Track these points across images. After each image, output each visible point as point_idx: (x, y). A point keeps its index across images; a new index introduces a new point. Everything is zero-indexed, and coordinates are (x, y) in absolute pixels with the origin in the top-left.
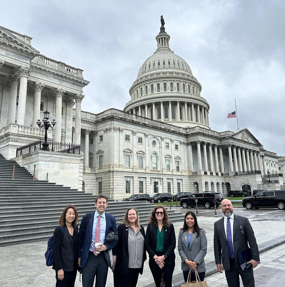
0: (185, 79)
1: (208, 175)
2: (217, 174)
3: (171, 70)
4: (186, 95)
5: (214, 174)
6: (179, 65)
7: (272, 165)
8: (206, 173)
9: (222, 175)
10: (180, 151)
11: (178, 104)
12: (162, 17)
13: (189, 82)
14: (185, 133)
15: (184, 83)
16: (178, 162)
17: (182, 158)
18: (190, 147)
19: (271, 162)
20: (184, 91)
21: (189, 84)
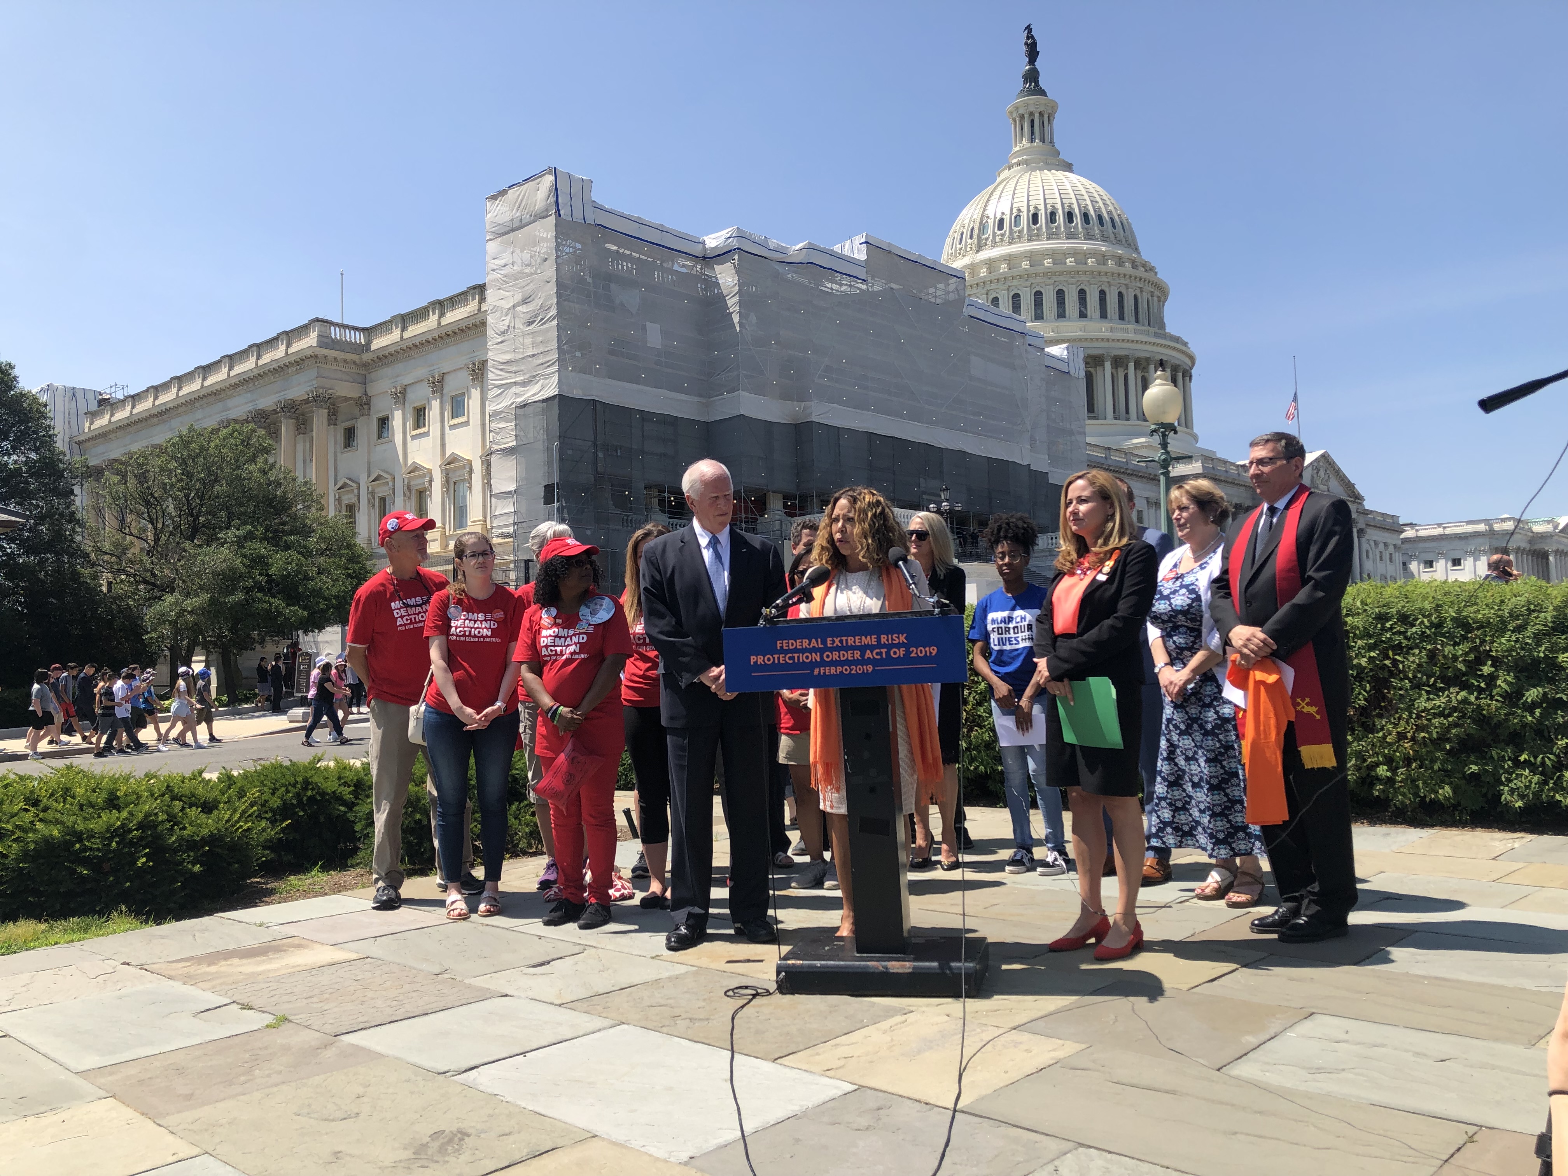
0: (1125, 276)
6: (1102, 223)
7: (1381, 559)
13: (1139, 285)
15: (1122, 289)
19: (1381, 546)
20: (1122, 317)
21: (1137, 292)
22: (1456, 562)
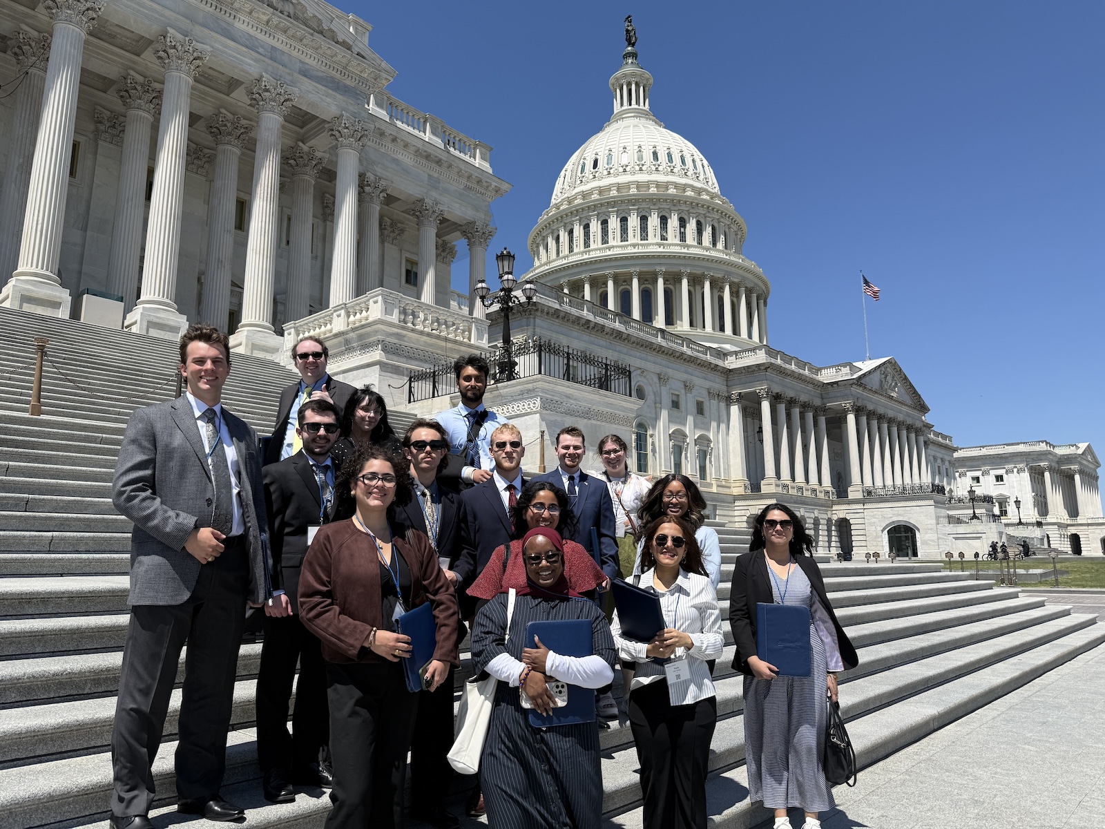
0: (703, 206)
3: (661, 178)
4: (709, 254)
9: (826, 494)
10: (708, 420)
11: (685, 282)
14: (722, 363)
15: (700, 218)
16: (705, 451)
18: (736, 410)
20: (700, 241)
22: (999, 478)
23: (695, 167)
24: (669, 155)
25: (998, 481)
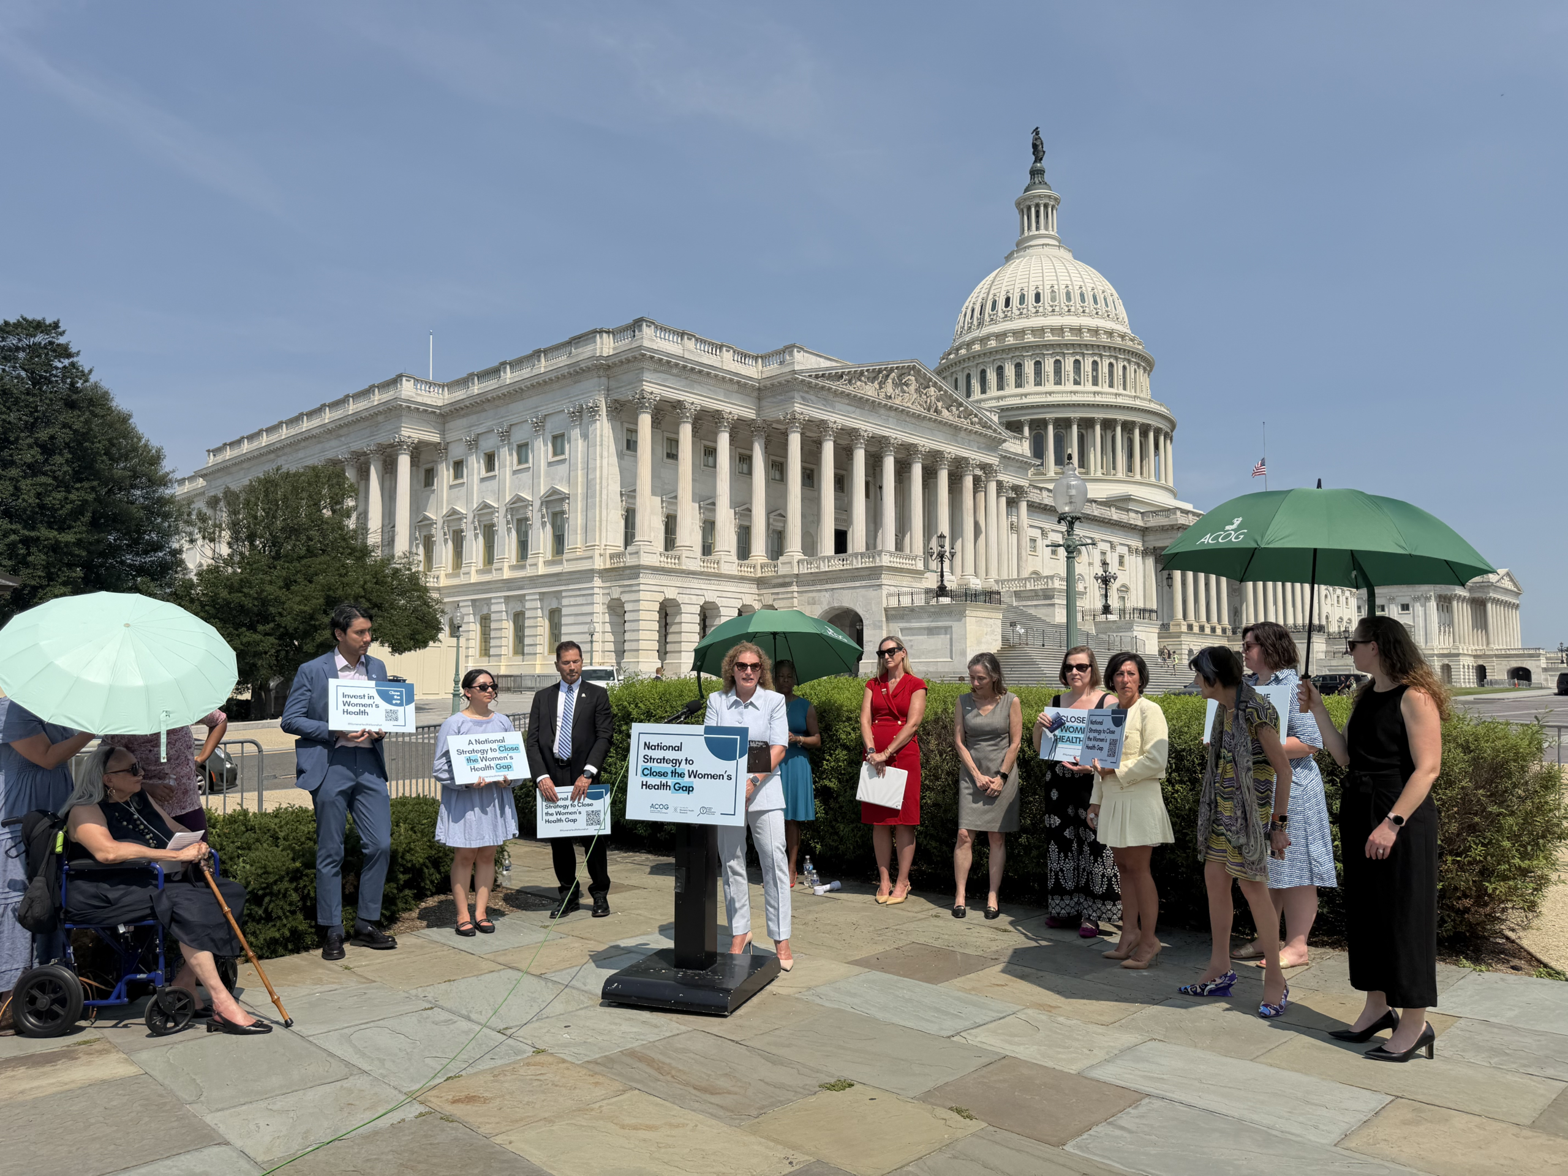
0: (1115, 348)
1: (1195, 634)
2: (1213, 630)
3: (1075, 321)
4: (1120, 401)
5: (1208, 630)
6: (1096, 302)
8: (1190, 627)
9: (1224, 631)
10: (1128, 572)
11: (1098, 428)
12: (1036, 131)
13: (1127, 357)
14: (1140, 523)
15: (1112, 360)
16: (1124, 598)
17: (1132, 587)
18: (1150, 562)
20: (1111, 385)
21: (1125, 363)
22: (1405, 607)
23: (1107, 305)
24: (1082, 295)
25: (1403, 609)
